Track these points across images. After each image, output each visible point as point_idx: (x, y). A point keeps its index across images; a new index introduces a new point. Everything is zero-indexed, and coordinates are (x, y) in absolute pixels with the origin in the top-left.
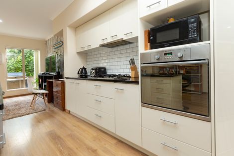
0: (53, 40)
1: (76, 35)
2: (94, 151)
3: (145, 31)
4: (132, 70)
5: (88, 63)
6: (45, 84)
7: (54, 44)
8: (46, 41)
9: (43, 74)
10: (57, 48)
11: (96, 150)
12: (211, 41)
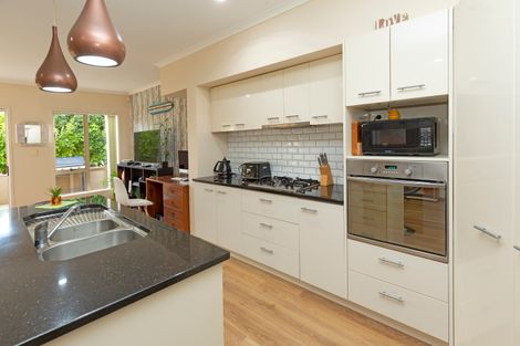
0: (148, 96)
1: (210, 100)
2: (272, 307)
3: (353, 125)
4: (322, 173)
5: (231, 150)
6: (137, 184)
7: (151, 103)
8: (131, 97)
9: (129, 164)
10: (159, 113)
11: (273, 306)
12: (450, 159)
